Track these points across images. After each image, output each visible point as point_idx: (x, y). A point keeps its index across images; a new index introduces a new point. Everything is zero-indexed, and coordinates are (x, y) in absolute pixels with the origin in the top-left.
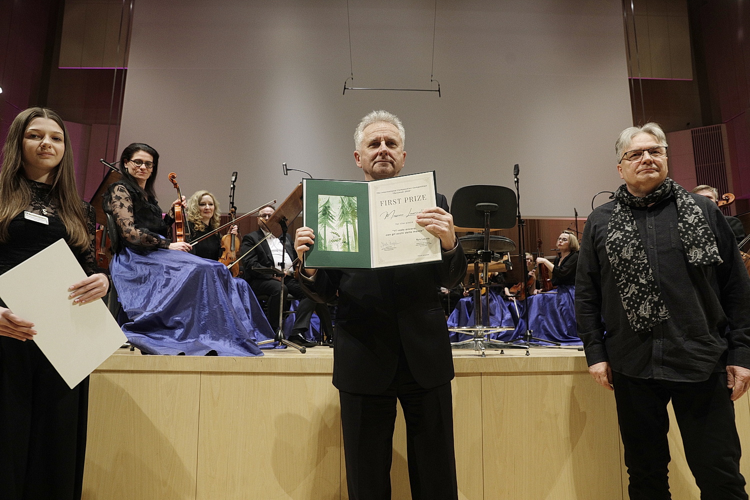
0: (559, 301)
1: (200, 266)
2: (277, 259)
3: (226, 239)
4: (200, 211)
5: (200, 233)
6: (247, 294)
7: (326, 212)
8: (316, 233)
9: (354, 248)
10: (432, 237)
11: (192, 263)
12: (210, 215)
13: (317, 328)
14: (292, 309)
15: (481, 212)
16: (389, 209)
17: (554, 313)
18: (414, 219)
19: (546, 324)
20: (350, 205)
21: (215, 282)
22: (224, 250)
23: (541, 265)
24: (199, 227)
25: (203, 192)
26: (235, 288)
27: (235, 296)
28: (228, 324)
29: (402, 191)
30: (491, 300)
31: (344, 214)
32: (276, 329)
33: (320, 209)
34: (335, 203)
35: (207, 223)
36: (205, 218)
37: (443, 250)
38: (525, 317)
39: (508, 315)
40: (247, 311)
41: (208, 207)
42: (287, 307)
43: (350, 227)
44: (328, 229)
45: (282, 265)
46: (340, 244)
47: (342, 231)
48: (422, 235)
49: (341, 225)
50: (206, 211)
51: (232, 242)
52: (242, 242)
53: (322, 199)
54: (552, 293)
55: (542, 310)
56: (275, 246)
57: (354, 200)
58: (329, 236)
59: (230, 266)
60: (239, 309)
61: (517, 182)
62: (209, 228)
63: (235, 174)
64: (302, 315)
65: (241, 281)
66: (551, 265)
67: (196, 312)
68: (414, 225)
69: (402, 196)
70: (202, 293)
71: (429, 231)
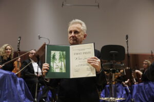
0: (145, 87)
1: (5, 74)
2: (36, 70)
3: (16, 63)
4: (6, 52)
5: (5, 61)
6: (23, 84)
7: (54, 57)
8: (50, 65)
9: (64, 71)
10: (93, 67)
11: (2, 73)
12: (10, 54)
13: (51, 96)
14: (41, 89)
15: (111, 55)
16: (77, 56)
17: (143, 92)
18: (86, 60)
19: (139, 96)
20: (63, 54)
21: (11, 80)
22: (15, 67)
23: (137, 73)
24: (5, 58)
25: (7, 45)
26: (19, 82)
27: (18, 85)
28: (15, 97)
29: (82, 50)
30: (118, 86)
31: (60, 58)
32: (34, 98)
33: (52, 56)
34: (57, 54)
35: (8, 56)
36: (8, 55)
37: (96, 72)
38: (131, 93)
39: (125, 92)
40: (23, 91)
41: (9, 50)
42: (39, 89)
43: (63, 63)
44: (55, 64)
45: (37, 73)
46: (59, 69)
47: (59, 64)
48: (89, 67)
49: (59, 62)
50: (8, 52)
51: (18, 64)
52: (22, 64)
53: (53, 52)
54: (141, 84)
55: (138, 91)
56: (35, 65)
57: (64, 53)
58: (55, 67)
59: (17, 73)
60: (20, 91)
61: (127, 42)
62: (9, 59)
63: (20, 37)
64: (45, 91)
65: (21, 79)
66: (141, 73)
67: (3, 92)
68: (86, 63)
69: (82, 52)
70: (5, 85)
71: (92, 65)
